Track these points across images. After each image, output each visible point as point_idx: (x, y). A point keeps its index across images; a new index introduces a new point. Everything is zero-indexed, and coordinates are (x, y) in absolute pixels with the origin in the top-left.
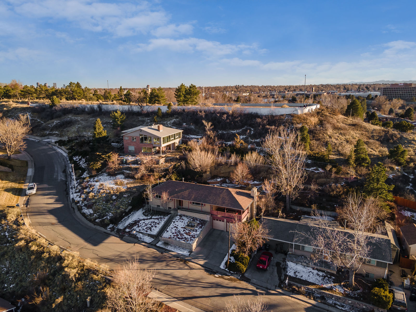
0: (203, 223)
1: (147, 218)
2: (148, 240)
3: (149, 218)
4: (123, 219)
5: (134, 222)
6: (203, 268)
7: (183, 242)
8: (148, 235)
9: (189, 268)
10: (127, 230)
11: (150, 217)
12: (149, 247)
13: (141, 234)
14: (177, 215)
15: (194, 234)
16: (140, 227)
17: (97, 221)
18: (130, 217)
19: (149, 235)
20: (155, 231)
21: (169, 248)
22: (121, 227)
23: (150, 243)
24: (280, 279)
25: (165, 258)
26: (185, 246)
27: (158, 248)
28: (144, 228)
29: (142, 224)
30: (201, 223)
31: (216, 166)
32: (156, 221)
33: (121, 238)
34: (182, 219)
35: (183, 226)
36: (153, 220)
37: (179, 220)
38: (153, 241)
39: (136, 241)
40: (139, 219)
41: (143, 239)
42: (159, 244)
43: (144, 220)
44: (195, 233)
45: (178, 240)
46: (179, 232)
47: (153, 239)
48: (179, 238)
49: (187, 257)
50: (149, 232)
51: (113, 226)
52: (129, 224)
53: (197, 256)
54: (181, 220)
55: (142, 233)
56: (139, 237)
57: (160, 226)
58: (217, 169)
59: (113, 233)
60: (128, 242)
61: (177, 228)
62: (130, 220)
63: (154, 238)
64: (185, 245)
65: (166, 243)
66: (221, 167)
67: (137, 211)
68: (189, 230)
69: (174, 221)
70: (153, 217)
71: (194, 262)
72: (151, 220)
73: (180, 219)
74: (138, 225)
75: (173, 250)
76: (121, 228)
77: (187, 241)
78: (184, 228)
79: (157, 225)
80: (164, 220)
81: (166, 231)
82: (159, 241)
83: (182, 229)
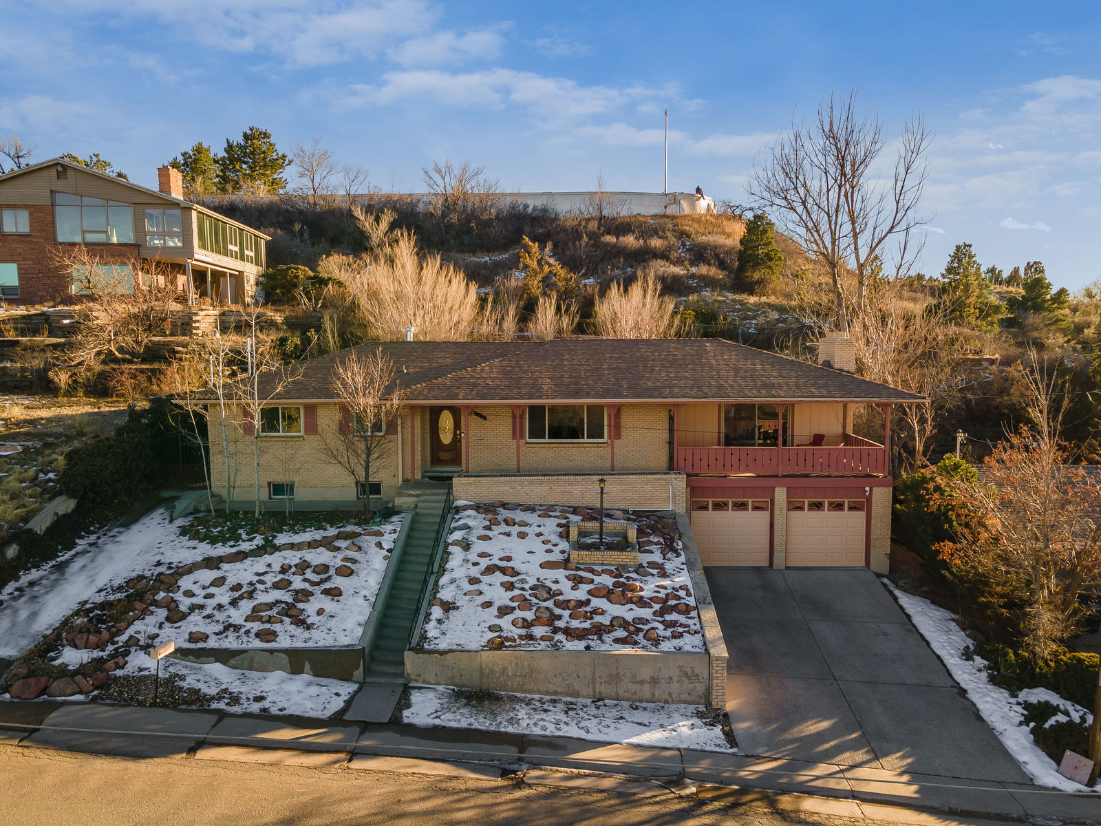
0: (656, 525)
3: (246, 546)
5: (118, 589)
7: (627, 650)
8: (285, 659)
10: (73, 656)
14: (457, 509)
15: (664, 587)
16: (194, 618)
18: (76, 565)
19: (297, 661)
20: (342, 622)
23: (336, 721)
26: (654, 681)
27: (443, 743)
28: (237, 616)
29: (209, 596)
30: (648, 527)
34: (510, 524)
35: (556, 556)
40: (161, 569)
41: (259, 700)
42: (427, 710)
43: (211, 563)
44: (666, 582)
45: (580, 645)
46: (545, 592)
47: (347, 689)
48: (574, 634)
49: (736, 760)
50: (288, 636)
52: (81, 613)
55: (223, 656)
56: (210, 691)
61: (511, 572)
62: (81, 587)
63: (346, 677)
68: (610, 573)
69: (455, 537)
72: (274, 560)
73: (494, 523)
75: (573, 731)
77: (656, 642)
78: (565, 564)
79: (338, 582)
80: (379, 545)
81: (430, 605)
82: (406, 690)
83: (560, 574)
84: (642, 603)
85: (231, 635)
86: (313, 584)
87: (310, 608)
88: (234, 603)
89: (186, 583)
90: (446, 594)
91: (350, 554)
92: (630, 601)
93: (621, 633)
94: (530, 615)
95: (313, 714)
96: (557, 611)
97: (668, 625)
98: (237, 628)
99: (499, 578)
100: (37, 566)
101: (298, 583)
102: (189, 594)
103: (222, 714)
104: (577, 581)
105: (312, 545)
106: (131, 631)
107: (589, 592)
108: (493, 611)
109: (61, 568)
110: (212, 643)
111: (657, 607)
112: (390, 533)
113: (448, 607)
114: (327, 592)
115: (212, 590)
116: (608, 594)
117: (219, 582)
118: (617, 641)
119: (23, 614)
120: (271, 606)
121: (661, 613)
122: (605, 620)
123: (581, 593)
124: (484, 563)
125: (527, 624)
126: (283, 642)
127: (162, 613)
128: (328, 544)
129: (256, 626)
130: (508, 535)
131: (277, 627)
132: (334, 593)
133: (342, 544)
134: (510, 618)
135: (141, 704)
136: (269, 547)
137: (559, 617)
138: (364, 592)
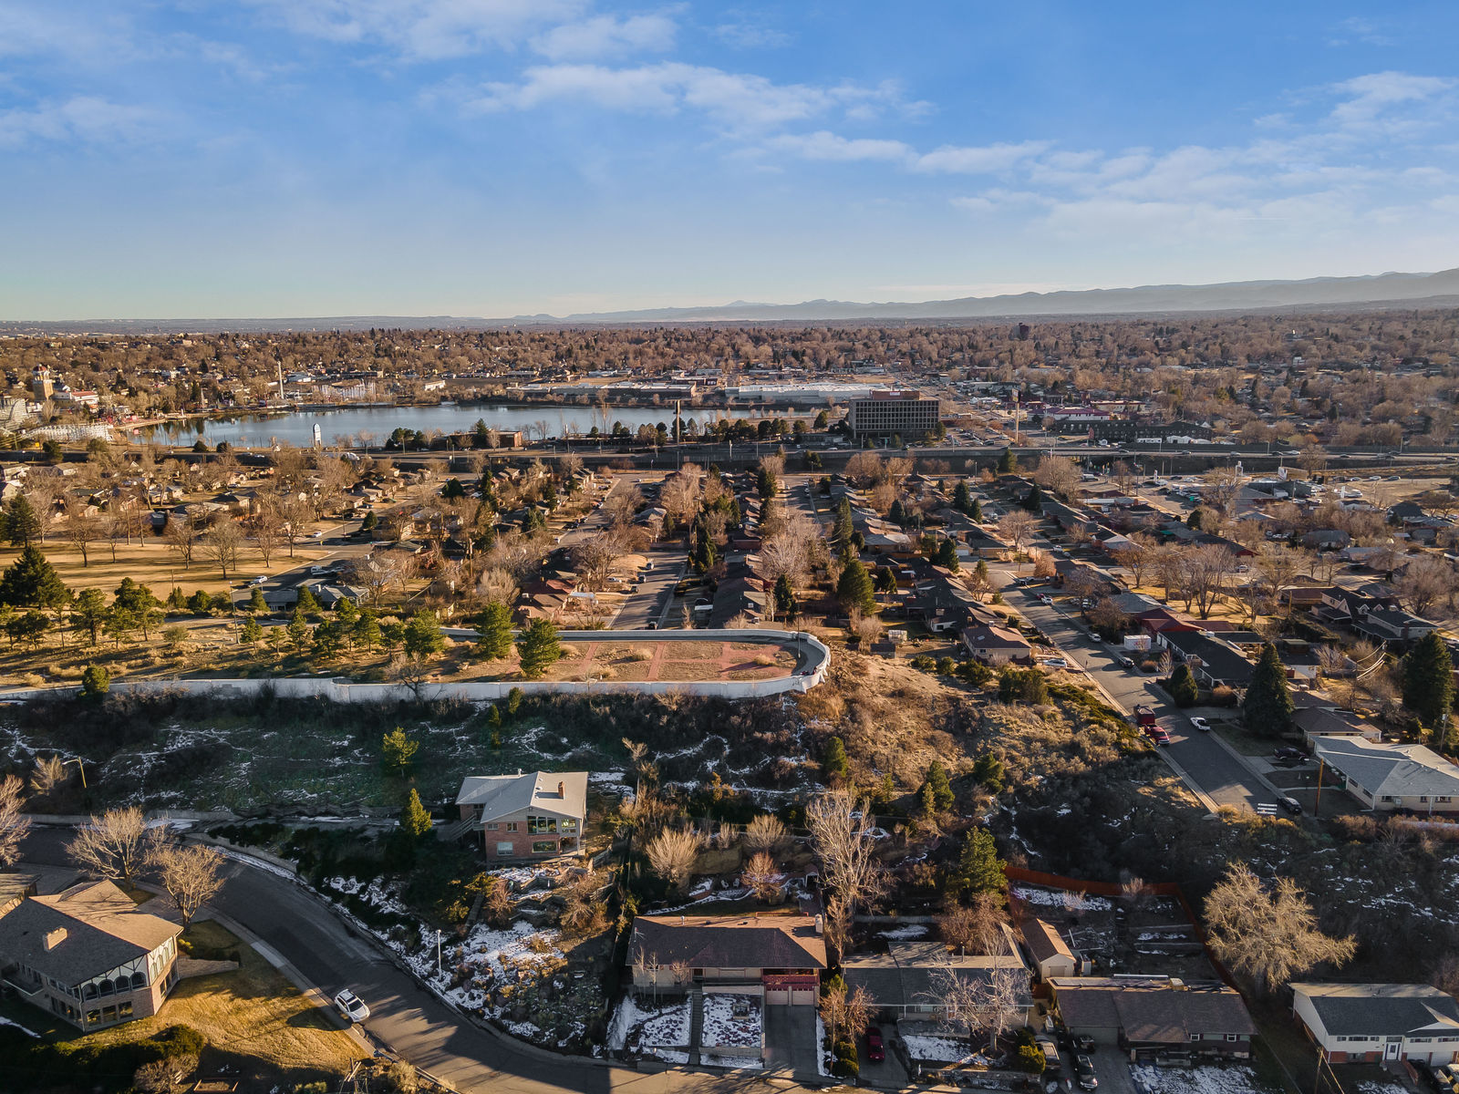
0: (755, 1001)
1: (652, 1015)
2: (682, 1058)
3: (655, 1014)
4: (610, 1029)
5: (632, 1028)
6: (797, 1084)
7: (744, 1046)
8: (673, 1048)
10: (633, 1049)
11: (657, 1012)
12: (692, 1072)
13: (662, 1051)
14: (704, 997)
15: (754, 1027)
16: (652, 1037)
17: (561, 1044)
18: (619, 1020)
19: (677, 1049)
20: (684, 1038)
21: (725, 1063)
22: (615, 1045)
23: (688, 1064)
24: (906, 1068)
26: (751, 1053)
27: (707, 1069)
28: (661, 1036)
29: (652, 1030)
30: (753, 1003)
31: (697, 855)
32: (674, 1017)
33: (633, 1067)
34: (718, 1003)
35: (729, 1017)
37: (712, 1006)
38: (690, 1057)
39: (663, 1065)
40: (639, 1022)
41: (671, 1059)
42: (704, 1060)
43: (650, 1020)
44: (754, 1025)
45: (734, 1045)
46: (727, 1029)
47: (688, 1055)
48: (734, 1042)
49: (763, 1071)
50: (673, 1042)
51: (602, 1049)
52: (628, 1036)
53: (775, 1065)
54: (716, 1006)
55: (661, 1048)
56: (662, 1057)
57: (687, 1025)
58: (700, 862)
59: (611, 1062)
60: (652, 1073)
62: (623, 1031)
63: (688, 1052)
64: (748, 1051)
65: (714, 1057)
66: (706, 853)
67: (622, 1003)
68: (742, 1022)
69: (705, 1009)
70: (664, 1011)
71: (778, 1076)
72: (663, 1018)
73: (714, 1003)
74: (645, 1033)
75: (732, 1066)
76: (619, 1048)
77: (750, 1043)
78: (732, 1020)
79: (680, 1026)
80: (687, 1013)
81: (702, 1033)
82: (700, 1055)
83: (731, 1023)
85: (661, 1042)
86: (674, 1026)
87: (675, 1034)
88: (658, 1033)
89: (646, 1026)
90: (705, 1030)
91: (680, 1016)
92: (745, 1031)
94: (723, 1036)
95: (683, 1062)
96: (730, 1035)
97: (754, 1037)
99: (717, 1024)
100: (610, 1022)
101: (671, 1026)
102: (648, 1030)
103: (666, 1063)
104: (735, 1025)
105: (671, 1013)
106: (640, 1042)
108: (716, 1035)
110: (657, 1045)
111: (752, 1033)
112: (689, 1008)
113: (706, 1034)
114: (678, 1029)
116: (740, 1029)
117: (653, 1026)
118: (742, 1043)
119: (616, 1037)
120: (666, 1033)
123: (735, 1030)
124: (712, 1019)
125: (723, 1039)
129: (666, 1039)
131: (670, 1040)
133: (678, 1012)
134: (719, 1037)
135: (652, 1061)
136: (661, 1015)
138: (686, 1028)
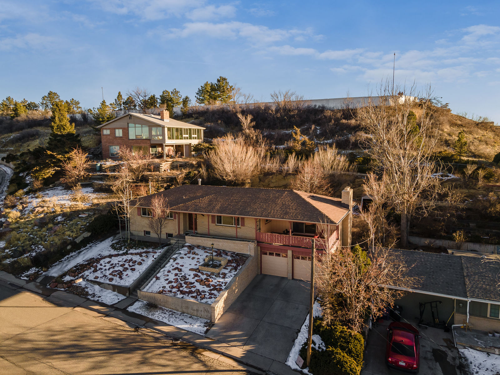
0: (239, 259)
1: (117, 253)
3: (121, 252)
4: (66, 257)
5: (87, 261)
6: (240, 368)
7: (192, 300)
8: (111, 287)
9: (202, 368)
11: (124, 251)
12: (107, 315)
13: (97, 287)
14: (183, 246)
15: (219, 282)
16: (99, 272)
17: (6, 261)
18: (83, 252)
19: (115, 288)
20: (129, 279)
21: (157, 316)
22: (54, 272)
23: (112, 306)
25: (143, 341)
26: (197, 310)
27: (131, 317)
28: (108, 273)
29: (105, 266)
30: (235, 260)
31: (262, 175)
32: (137, 258)
34: (194, 253)
35: (195, 267)
36: (129, 257)
37: (186, 255)
38: (122, 300)
39: (81, 300)
40: (99, 257)
41: (100, 297)
42: (136, 308)
43: (110, 256)
44: (222, 280)
45: (180, 296)
46: (184, 278)
47: (122, 297)
48: (182, 292)
49: (201, 337)
50: (117, 281)
51: (39, 271)
52: (75, 267)
53: (225, 334)
54: (191, 255)
55: (99, 284)
56: (90, 293)
57: (141, 269)
58: (264, 182)
59: (31, 285)
61: (180, 270)
62: (80, 259)
63: (124, 295)
64: (195, 308)
65: (152, 306)
66: (271, 177)
67: (101, 241)
68: (206, 274)
69: (174, 256)
70: (132, 251)
71: (219, 349)
72: (125, 257)
73: (189, 253)
74: (96, 267)
75: (165, 321)
76: (55, 275)
77: (202, 299)
78: (197, 270)
79: (136, 266)
80: (153, 256)
81: (154, 277)
82: (136, 301)
83: (193, 273)
84: (208, 286)
85: (104, 278)
86: (130, 266)
87: (125, 273)
88: (109, 269)
89: (102, 262)
90: (158, 275)
91: (144, 258)
92: (205, 285)
93: (195, 294)
94: (175, 285)
95: (108, 303)
96: (183, 285)
97: (210, 294)
98: (106, 276)
99: (176, 272)
100: (75, 251)
101: (127, 266)
102: (101, 265)
103: (89, 299)
104: (196, 275)
105: (136, 254)
106: (83, 274)
107: (196, 281)
108: (167, 282)
109: (79, 253)
110: (98, 280)
111: (212, 288)
112: (159, 252)
113: (158, 278)
114: (132, 269)
115: (107, 265)
116: (201, 282)
117: (109, 262)
118: (192, 297)
119: (65, 265)
120: (116, 271)
121: (211, 290)
122: (193, 289)
123: (193, 281)
124: (176, 266)
125: (173, 287)
126: (113, 283)
127: (93, 269)
128: (140, 254)
129: (110, 277)
130: (189, 257)
131: (115, 278)
132: (133, 270)
133: (144, 255)
134: (170, 285)
135: (74, 293)
136: (126, 254)
137: (182, 287)
138: (140, 271)
